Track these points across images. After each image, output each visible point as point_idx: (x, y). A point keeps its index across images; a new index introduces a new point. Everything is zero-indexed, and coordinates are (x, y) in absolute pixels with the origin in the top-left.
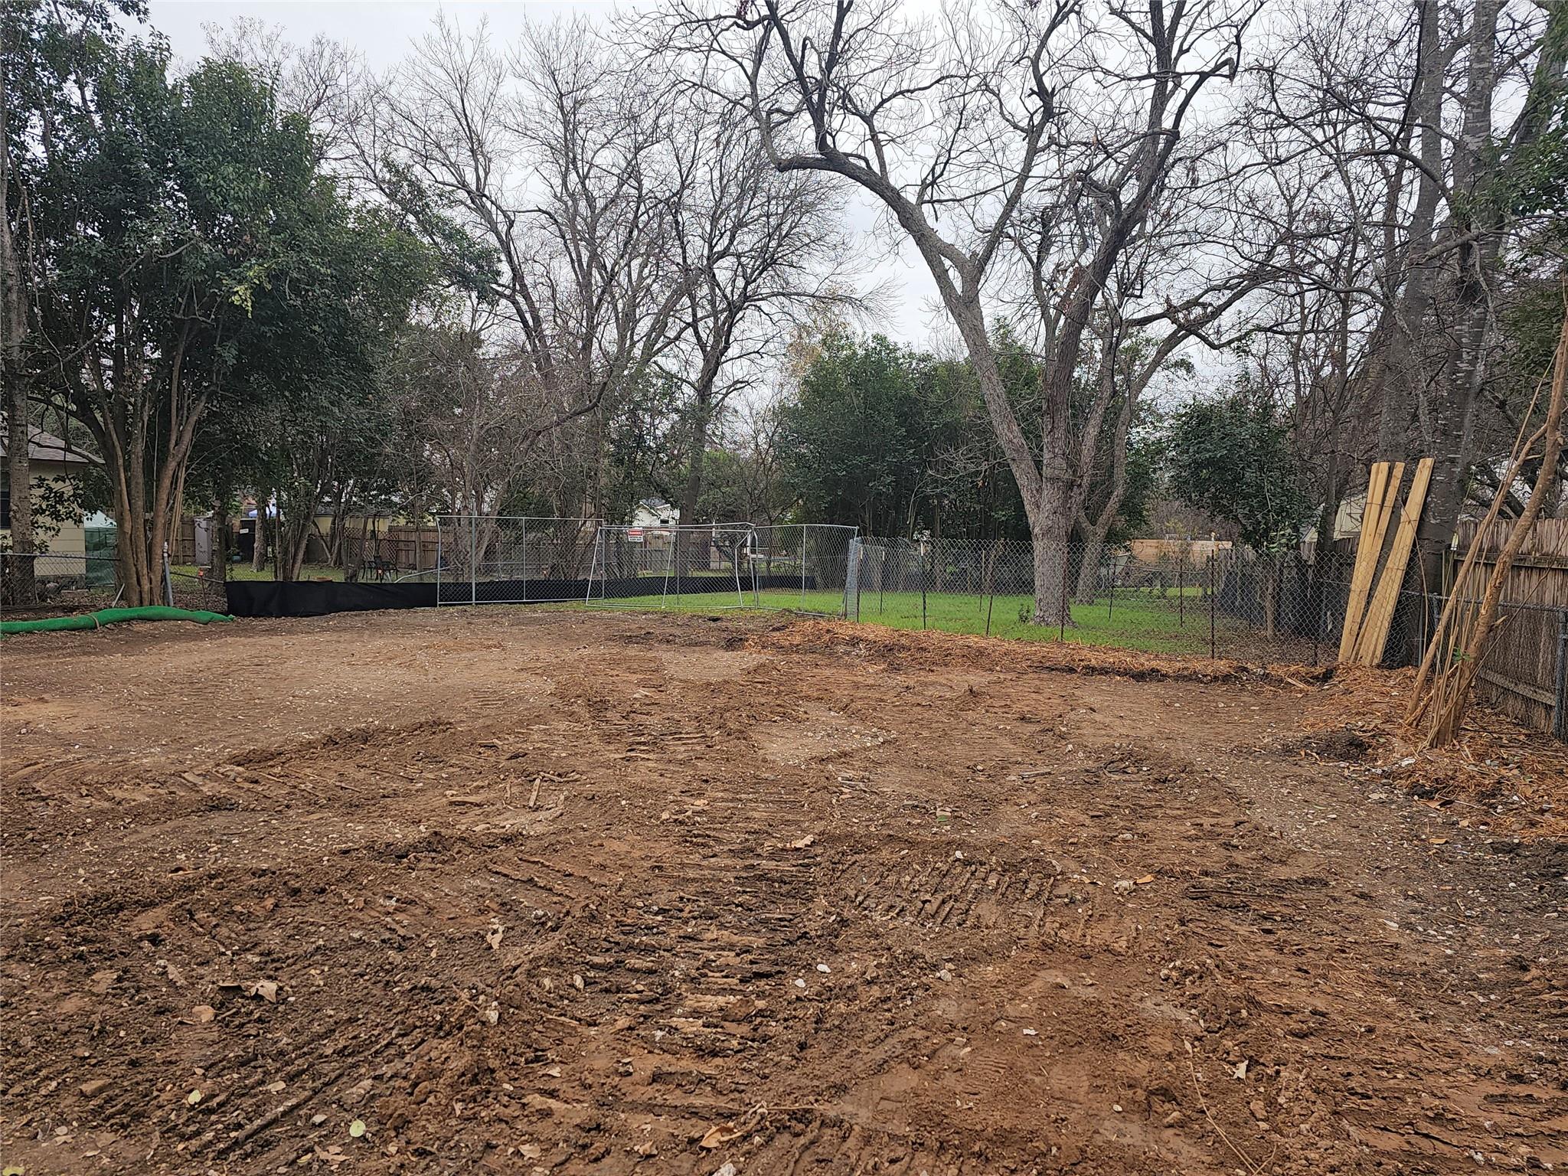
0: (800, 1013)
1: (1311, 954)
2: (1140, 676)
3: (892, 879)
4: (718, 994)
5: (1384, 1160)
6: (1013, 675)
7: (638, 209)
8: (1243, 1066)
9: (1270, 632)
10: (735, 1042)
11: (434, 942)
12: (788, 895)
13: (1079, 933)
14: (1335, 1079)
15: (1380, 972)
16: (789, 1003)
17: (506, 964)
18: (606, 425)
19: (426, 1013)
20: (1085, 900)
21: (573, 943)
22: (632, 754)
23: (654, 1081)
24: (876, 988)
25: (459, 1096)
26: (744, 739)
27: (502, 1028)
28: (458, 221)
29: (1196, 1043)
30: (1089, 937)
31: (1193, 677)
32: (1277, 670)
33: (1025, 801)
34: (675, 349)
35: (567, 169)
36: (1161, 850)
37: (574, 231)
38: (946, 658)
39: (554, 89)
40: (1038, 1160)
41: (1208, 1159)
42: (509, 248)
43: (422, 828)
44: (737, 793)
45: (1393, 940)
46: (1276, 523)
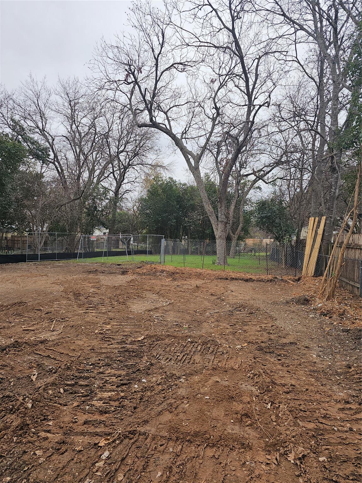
0: (135, 397)
1: (291, 366)
2: (247, 281)
3: (168, 349)
4: (109, 392)
5: (309, 432)
6: (210, 281)
7: (95, 136)
8: (270, 404)
9: (284, 266)
10: (113, 408)
11: (12, 380)
12: (135, 356)
13: (224, 364)
14: (296, 406)
15: (310, 371)
16: (132, 393)
17: (37, 386)
18: (85, 203)
19: (7, 405)
20: (227, 353)
21: (61, 377)
22: (87, 311)
23: (84, 424)
24: (160, 386)
25: (15, 435)
26: (125, 305)
27: (33, 410)
28: (36, 138)
29: (257, 398)
30: (227, 365)
31: (262, 281)
32: (285, 278)
33: (210, 321)
34: (107, 180)
35: (72, 123)
36: (250, 335)
37: (75, 143)
38: (190, 276)
39: (68, 99)
40: (207, 441)
41: (258, 436)
42: (53, 147)
43: (12, 339)
44: (121, 323)
45: (314, 361)
46: (285, 234)
